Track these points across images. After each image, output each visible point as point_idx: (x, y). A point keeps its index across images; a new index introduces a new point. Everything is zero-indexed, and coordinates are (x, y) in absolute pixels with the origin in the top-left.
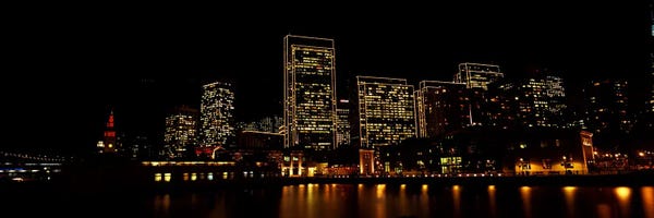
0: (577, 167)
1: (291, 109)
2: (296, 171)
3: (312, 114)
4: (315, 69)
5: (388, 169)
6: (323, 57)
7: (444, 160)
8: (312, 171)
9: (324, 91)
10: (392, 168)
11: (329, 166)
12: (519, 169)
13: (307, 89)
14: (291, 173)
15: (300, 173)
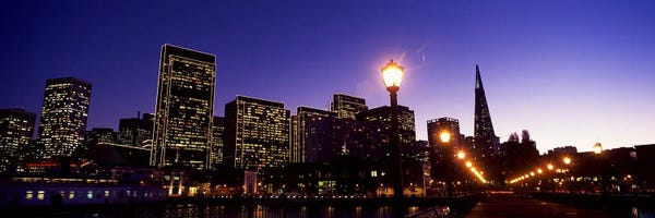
0: (419, 191)
1: (161, 123)
2: (175, 191)
3: (186, 129)
4: (194, 83)
5: (270, 190)
6: (204, 71)
7: (321, 184)
8: (193, 190)
9: (202, 107)
10: (275, 190)
11: (212, 187)
12: (379, 192)
13: (183, 103)
14: (171, 192)
15: (180, 193)
